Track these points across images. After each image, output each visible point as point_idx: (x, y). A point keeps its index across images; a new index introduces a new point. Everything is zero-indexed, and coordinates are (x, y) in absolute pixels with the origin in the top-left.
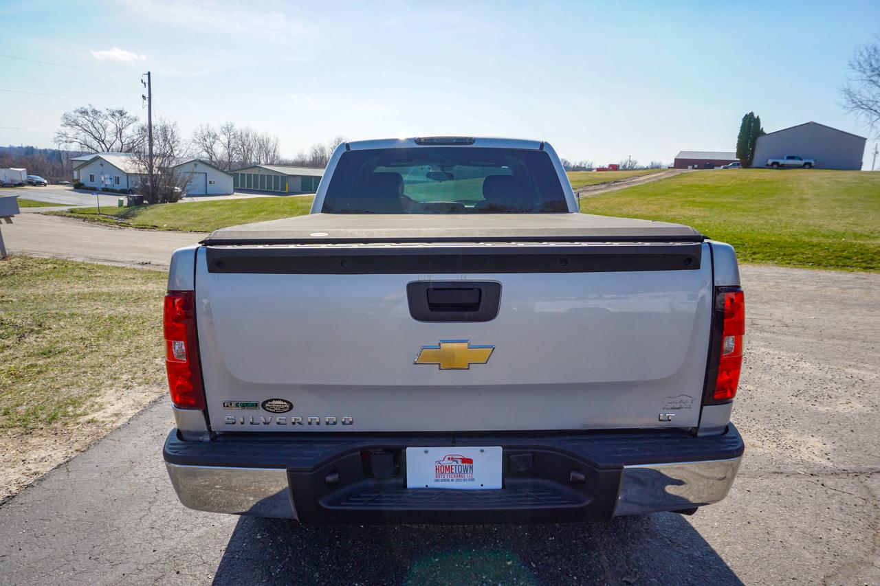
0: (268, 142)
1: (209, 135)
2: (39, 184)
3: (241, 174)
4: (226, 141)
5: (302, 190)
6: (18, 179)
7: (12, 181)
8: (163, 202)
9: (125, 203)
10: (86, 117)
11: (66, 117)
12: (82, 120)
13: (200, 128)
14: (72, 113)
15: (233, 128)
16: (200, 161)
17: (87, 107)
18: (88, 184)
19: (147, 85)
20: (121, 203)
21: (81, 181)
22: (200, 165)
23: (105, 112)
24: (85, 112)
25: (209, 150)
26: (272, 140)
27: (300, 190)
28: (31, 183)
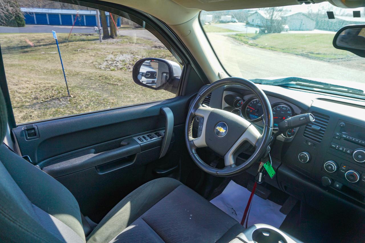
2: (235, 22)
6: (228, 20)
7: (226, 20)
8: (274, 33)
9: (258, 32)
18: (251, 23)
20: (256, 32)
21: (249, 22)
22: (300, 15)
28: (232, 22)
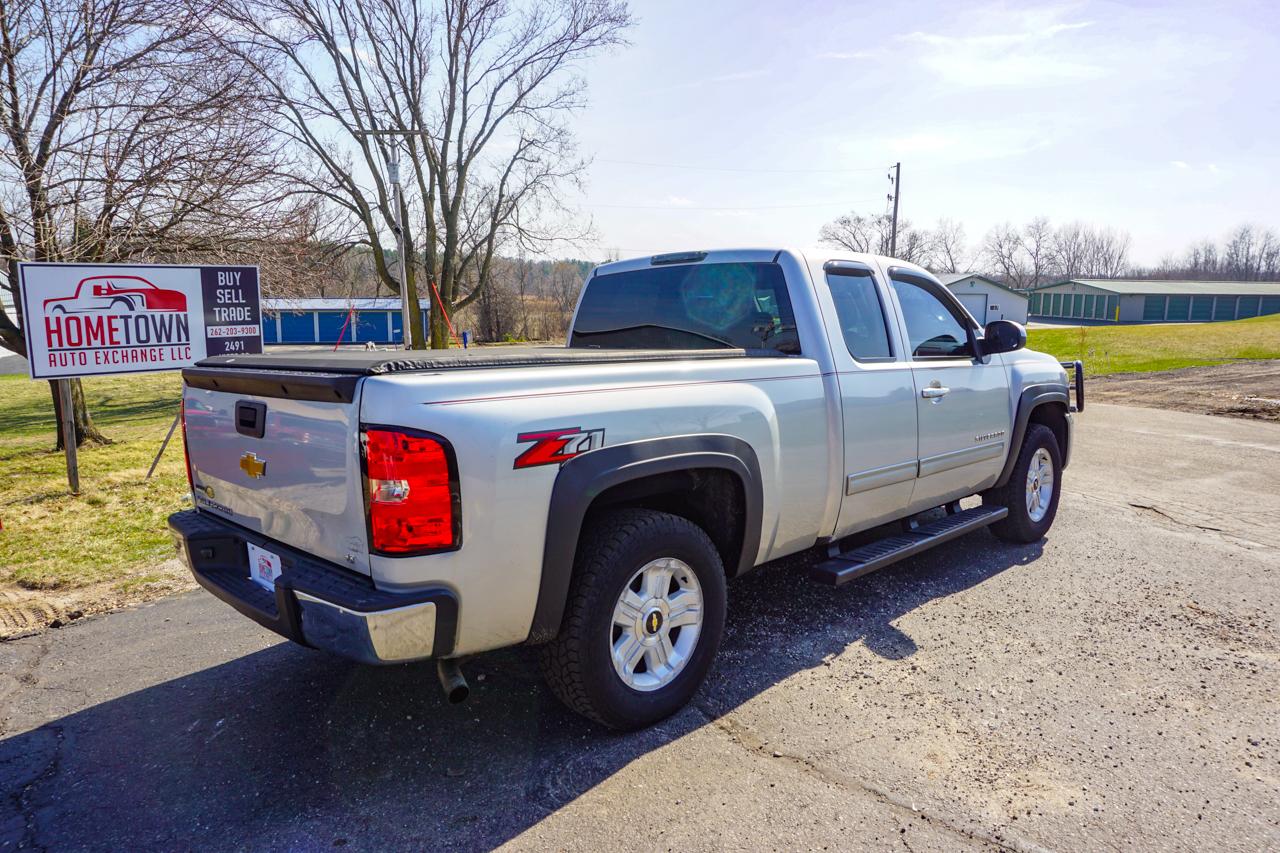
0: (1109, 244)
1: (1008, 238)
3: (1045, 294)
4: (1033, 247)
5: (1145, 318)
10: (848, 228)
11: (825, 230)
12: (842, 232)
13: (995, 230)
14: (833, 224)
15: (1045, 226)
16: (980, 278)
17: (849, 215)
19: (895, 180)
22: (978, 283)
23: (869, 219)
24: (845, 222)
25: (1006, 260)
26: (1119, 239)
27: (1141, 319)
